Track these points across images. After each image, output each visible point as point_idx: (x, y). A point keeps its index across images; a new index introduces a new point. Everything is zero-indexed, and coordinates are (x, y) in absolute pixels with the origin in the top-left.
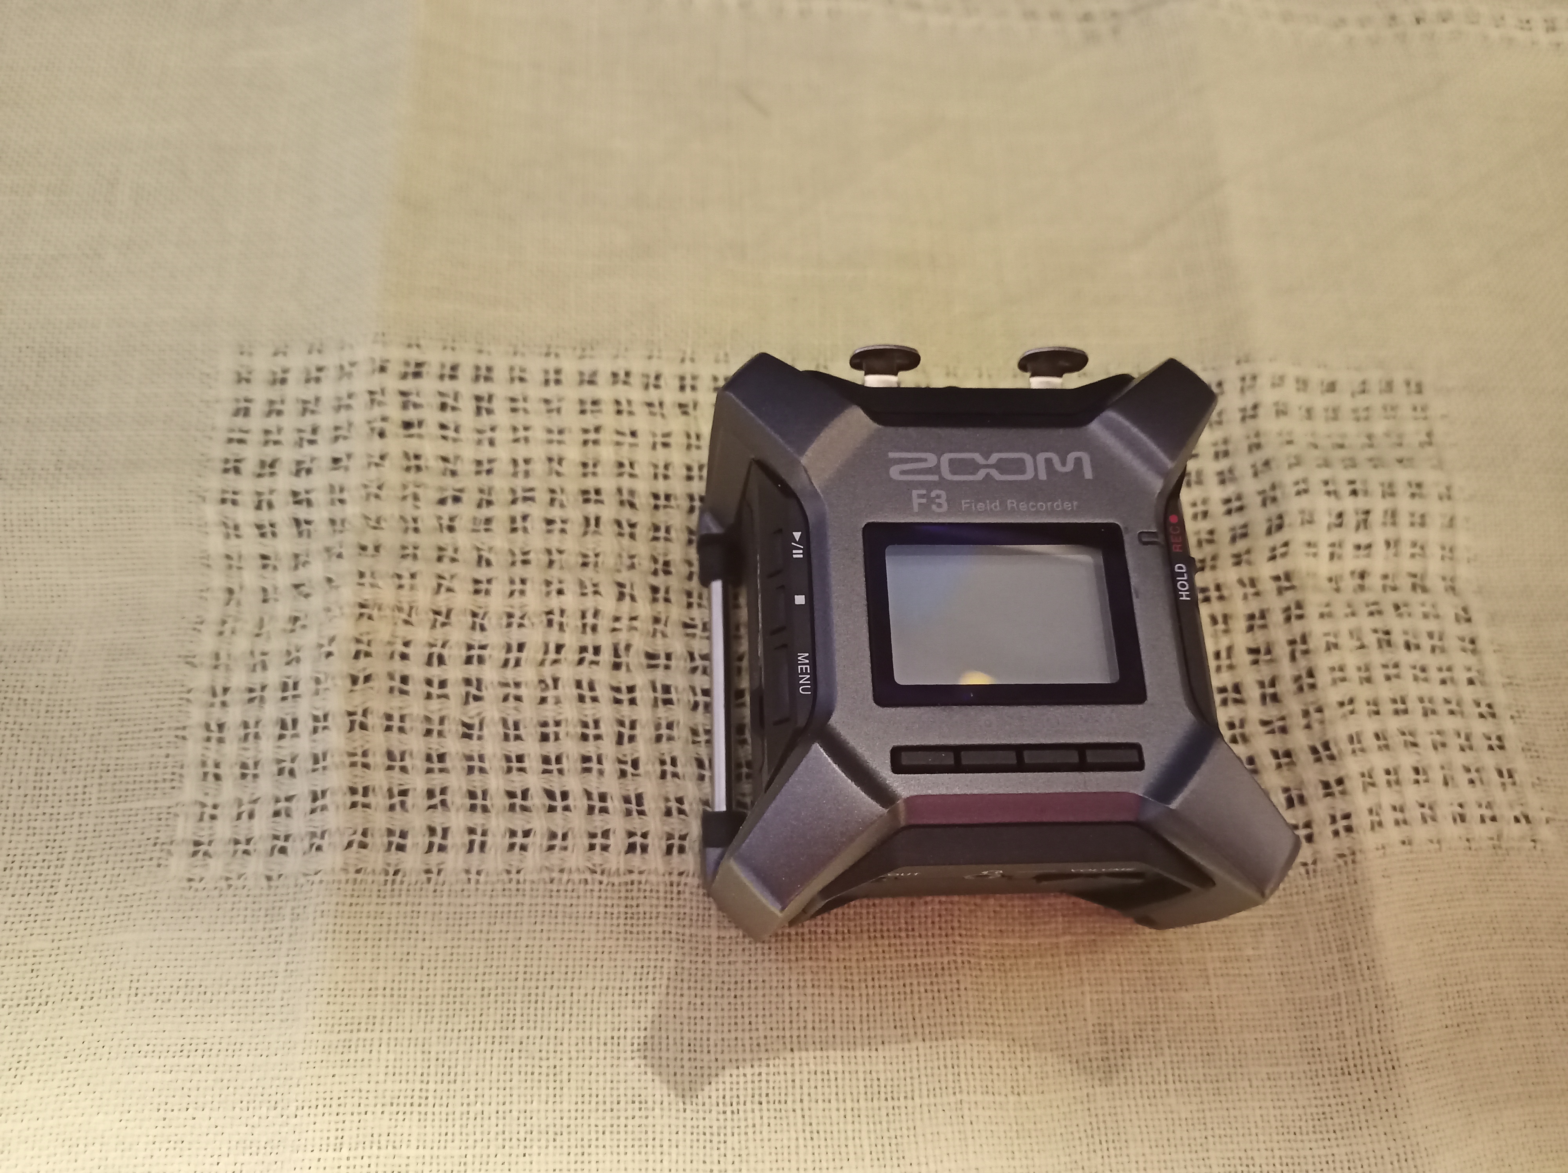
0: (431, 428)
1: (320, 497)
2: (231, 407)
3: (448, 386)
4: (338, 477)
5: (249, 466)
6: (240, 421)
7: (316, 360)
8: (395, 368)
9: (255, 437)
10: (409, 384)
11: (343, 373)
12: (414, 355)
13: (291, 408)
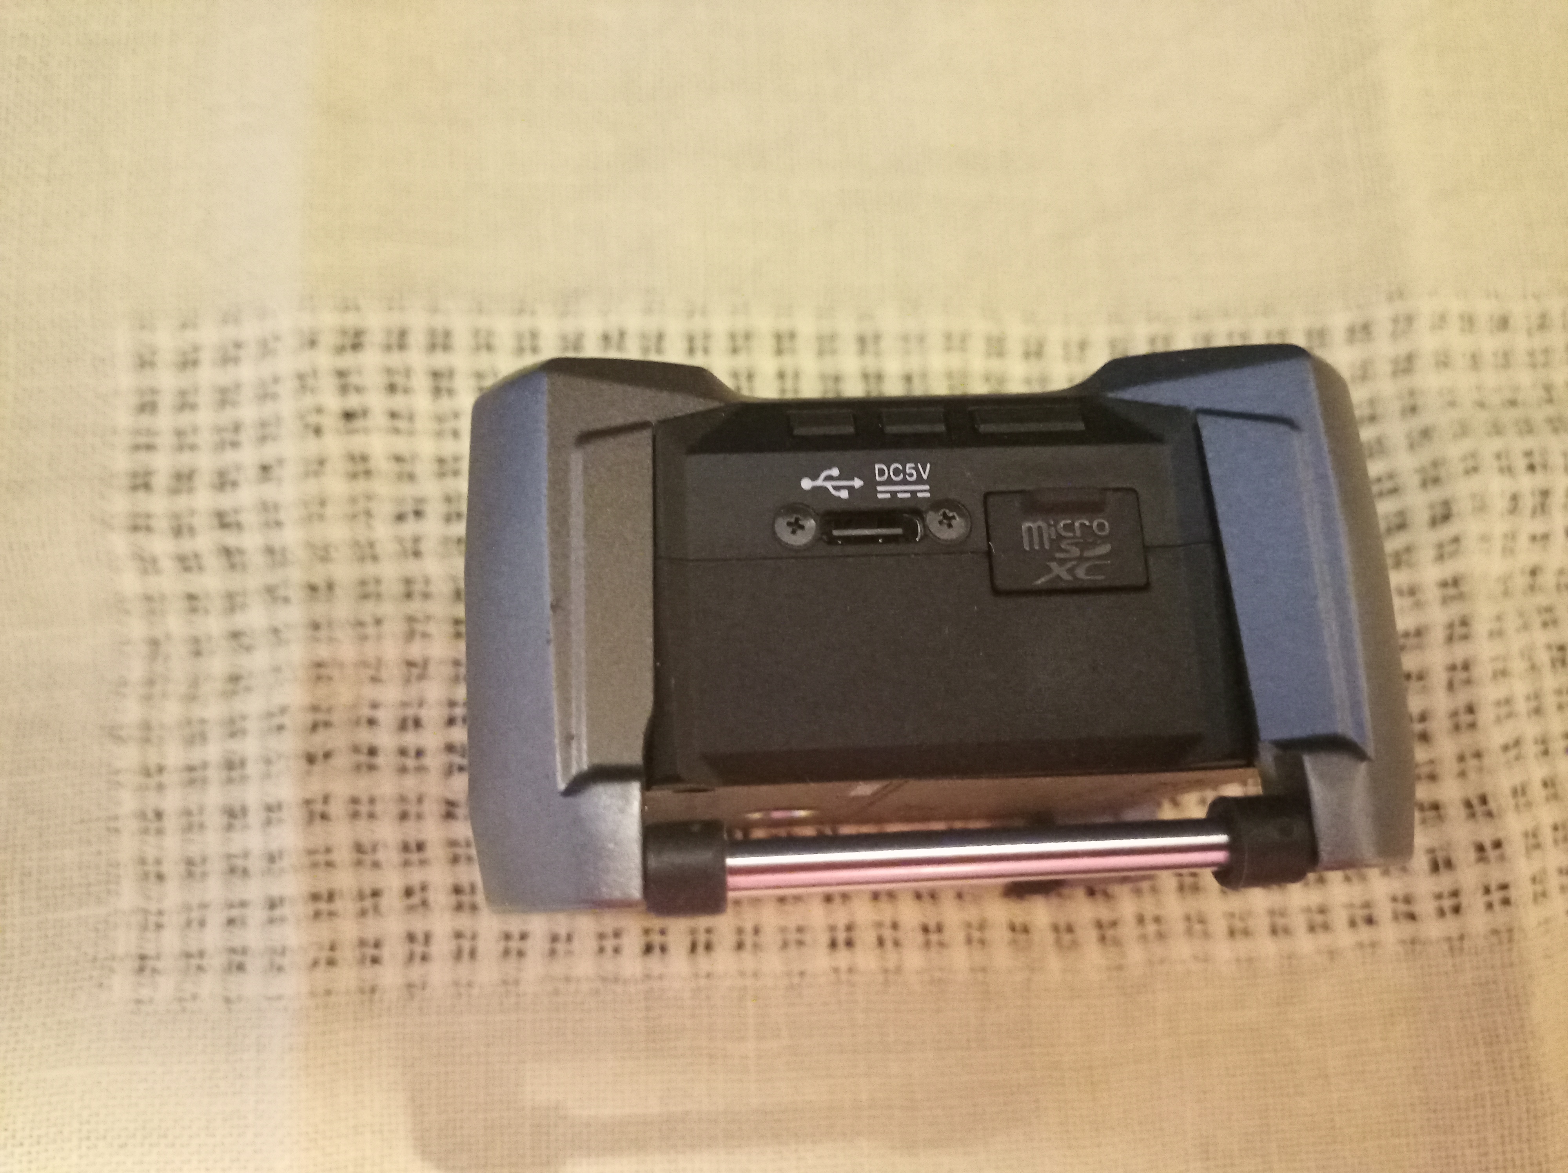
0: (378, 419)
1: (250, 518)
2: (133, 400)
3: (395, 359)
4: (269, 491)
5: (161, 481)
6: (145, 420)
7: (231, 332)
8: (328, 340)
9: (166, 440)
10: (348, 360)
11: (266, 349)
12: (351, 320)
13: (205, 399)
